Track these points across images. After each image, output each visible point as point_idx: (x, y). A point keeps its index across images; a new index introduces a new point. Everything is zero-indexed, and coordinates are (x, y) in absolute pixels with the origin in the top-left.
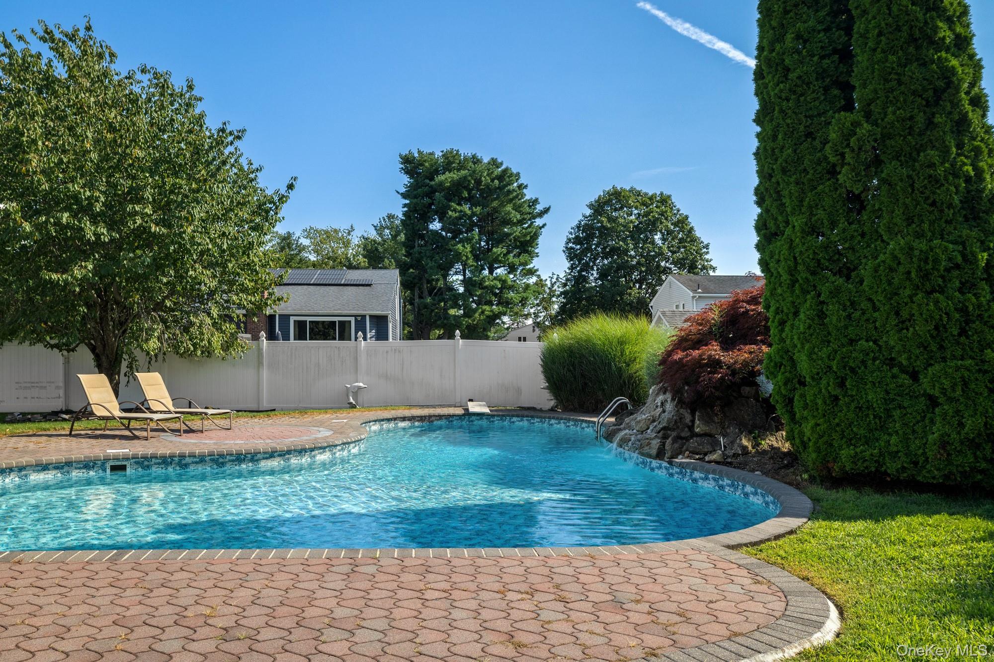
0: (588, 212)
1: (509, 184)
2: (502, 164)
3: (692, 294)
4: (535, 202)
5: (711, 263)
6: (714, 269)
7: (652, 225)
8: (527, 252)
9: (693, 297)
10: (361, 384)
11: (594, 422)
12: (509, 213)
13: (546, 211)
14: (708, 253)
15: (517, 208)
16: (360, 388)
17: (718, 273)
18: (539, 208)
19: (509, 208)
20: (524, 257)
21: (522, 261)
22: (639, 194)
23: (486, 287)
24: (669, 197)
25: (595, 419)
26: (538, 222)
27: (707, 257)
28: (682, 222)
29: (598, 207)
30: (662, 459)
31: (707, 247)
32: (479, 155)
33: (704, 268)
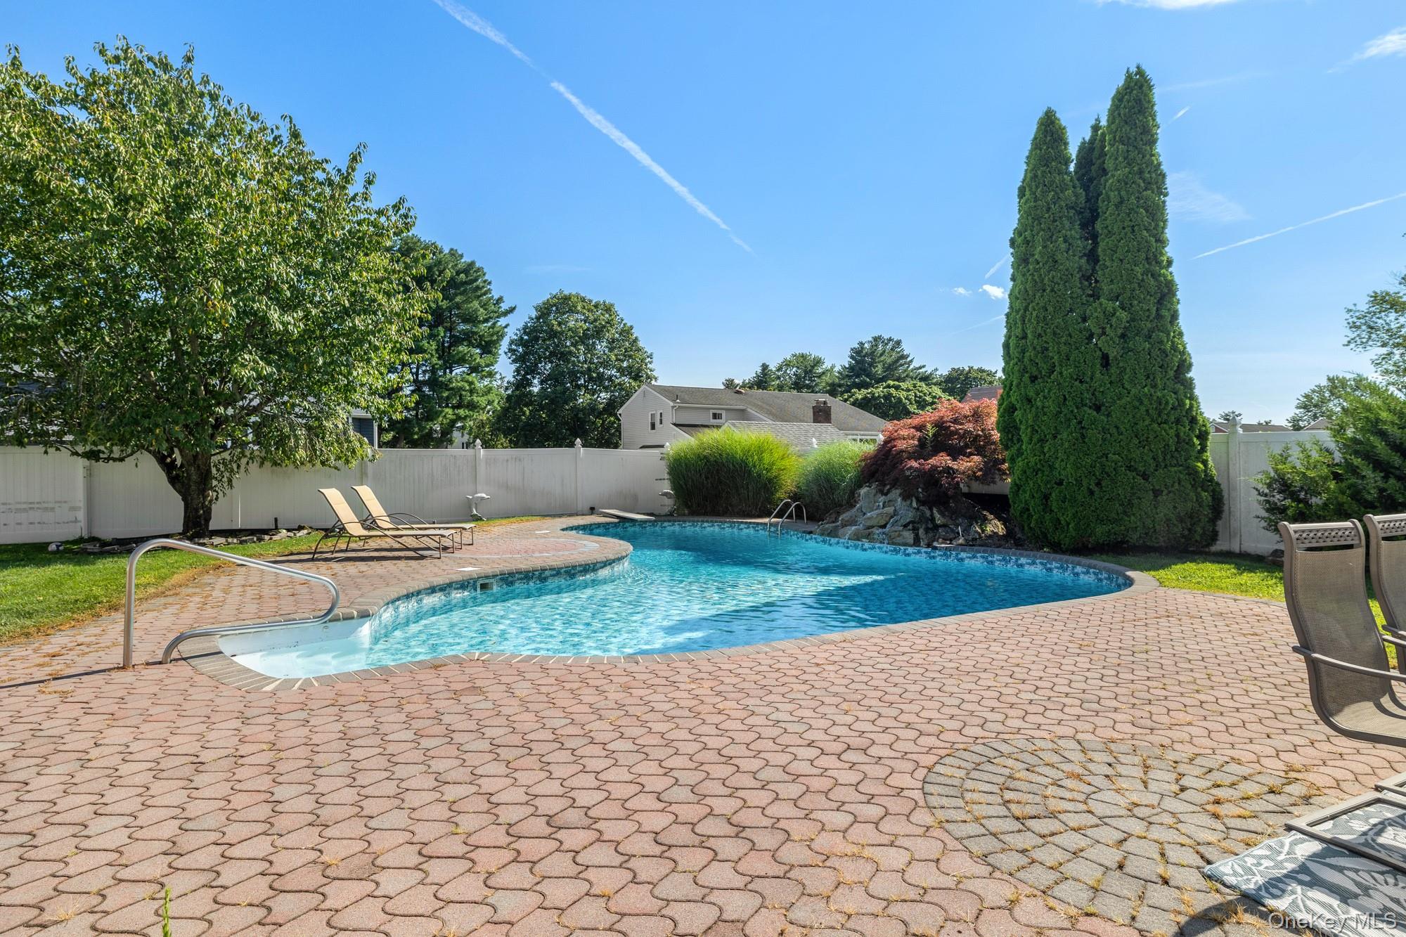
0: (534, 314)
1: (476, 280)
2: (462, 256)
3: (672, 404)
4: (500, 300)
5: (654, 373)
6: (656, 379)
7: (599, 333)
8: (490, 352)
9: (673, 407)
10: (484, 495)
11: (766, 524)
12: (476, 310)
13: (512, 310)
14: (651, 363)
15: (484, 306)
16: (482, 498)
17: (659, 383)
18: (504, 306)
19: (476, 304)
20: (488, 358)
21: (488, 362)
22: (583, 300)
23: (452, 389)
24: (612, 305)
25: (766, 520)
26: (502, 321)
27: (649, 366)
28: (626, 332)
29: (544, 311)
30: (919, 546)
31: (651, 356)
32: (439, 244)
33: (648, 377)
